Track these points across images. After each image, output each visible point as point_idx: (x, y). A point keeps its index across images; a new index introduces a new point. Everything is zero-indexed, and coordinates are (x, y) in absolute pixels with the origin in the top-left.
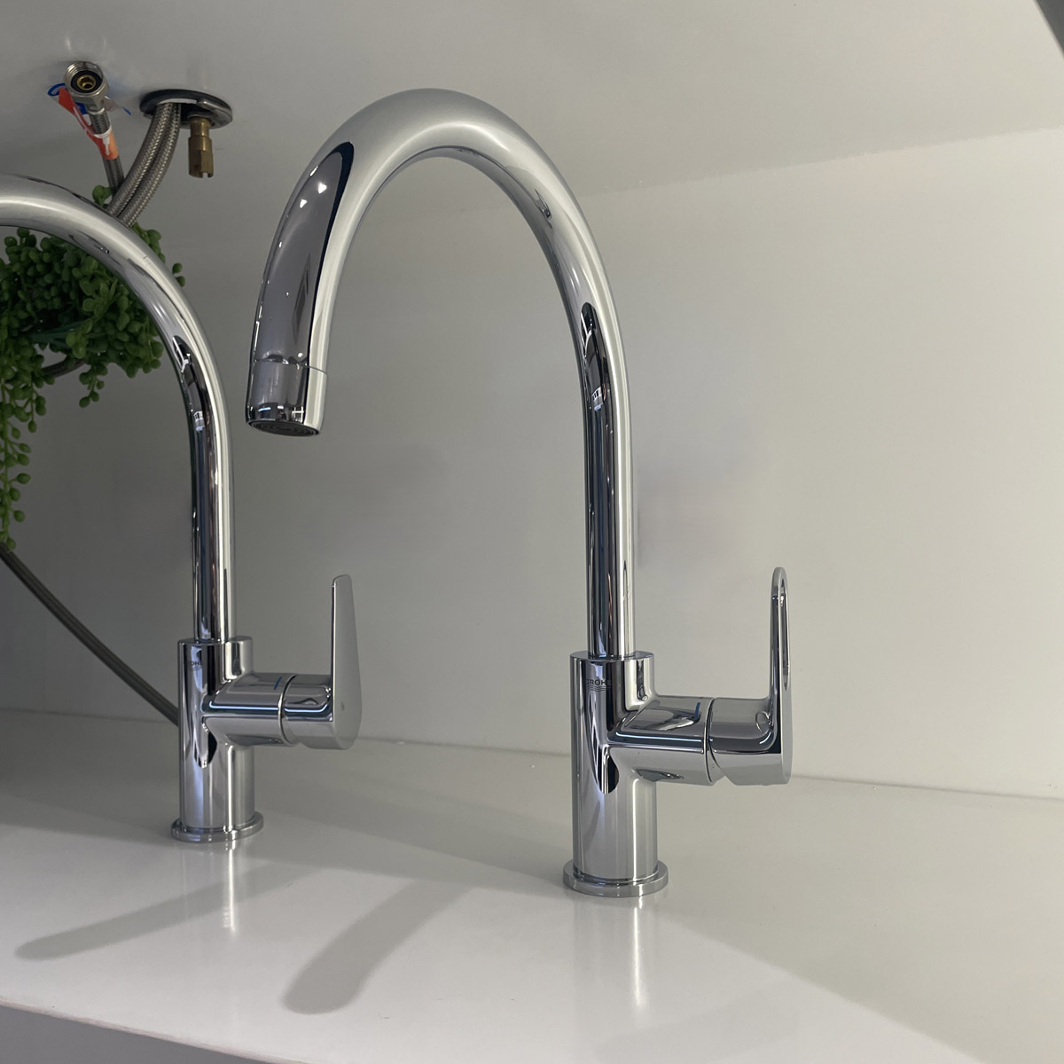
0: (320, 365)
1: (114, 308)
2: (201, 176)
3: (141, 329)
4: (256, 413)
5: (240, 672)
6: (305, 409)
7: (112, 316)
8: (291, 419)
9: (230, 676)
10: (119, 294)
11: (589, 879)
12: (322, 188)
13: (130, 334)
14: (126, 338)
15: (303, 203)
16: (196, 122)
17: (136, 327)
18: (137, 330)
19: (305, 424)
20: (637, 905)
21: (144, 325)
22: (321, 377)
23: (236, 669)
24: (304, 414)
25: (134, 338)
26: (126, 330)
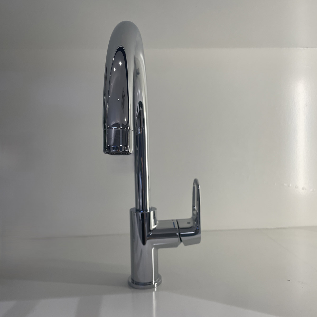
0: (132, 129)
4: (111, 148)
6: (129, 146)
8: (125, 151)
11: (138, 284)
12: (120, 64)
15: (115, 69)
19: (129, 152)
20: (154, 290)
22: (133, 132)
24: (129, 147)
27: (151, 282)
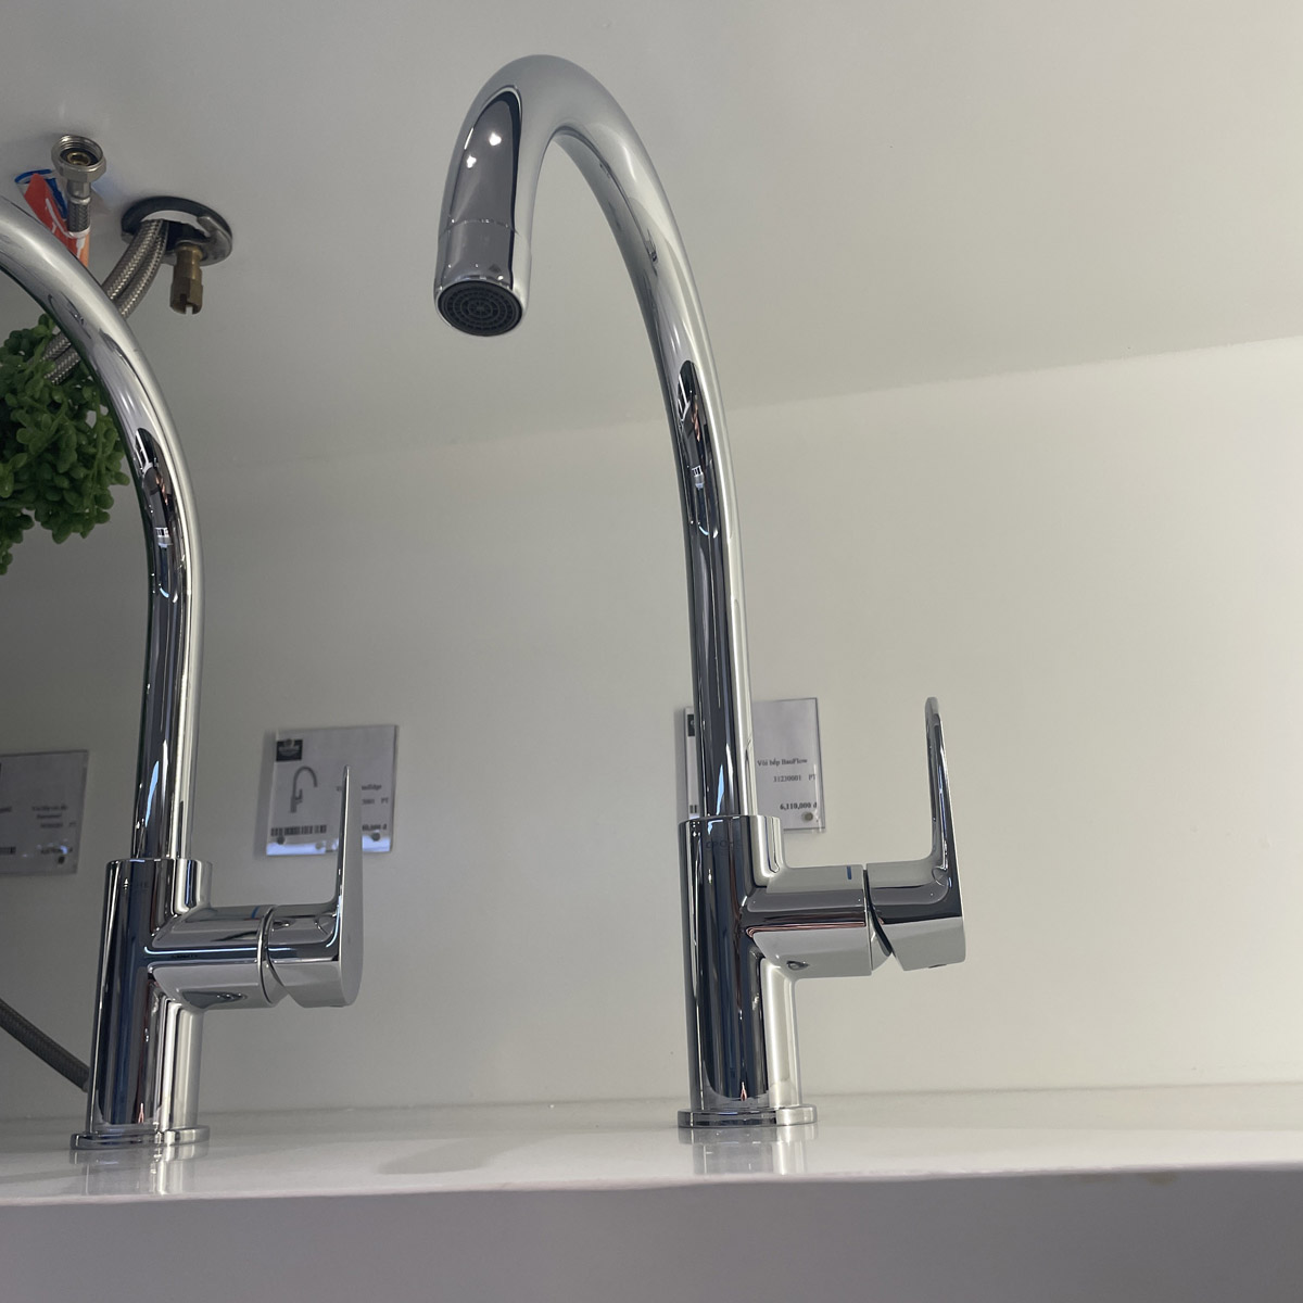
1: (55, 447)
2: (184, 311)
3: (86, 477)
5: (195, 904)
7: (49, 457)
9: (181, 907)
10: (62, 432)
13: (72, 480)
14: (66, 484)
16: (185, 248)
17: (81, 473)
18: (82, 476)
21: (91, 473)
23: (191, 902)
25: (76, 486)
26: (67, 474)
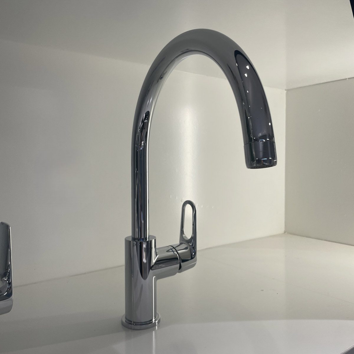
27: (152, 320)
